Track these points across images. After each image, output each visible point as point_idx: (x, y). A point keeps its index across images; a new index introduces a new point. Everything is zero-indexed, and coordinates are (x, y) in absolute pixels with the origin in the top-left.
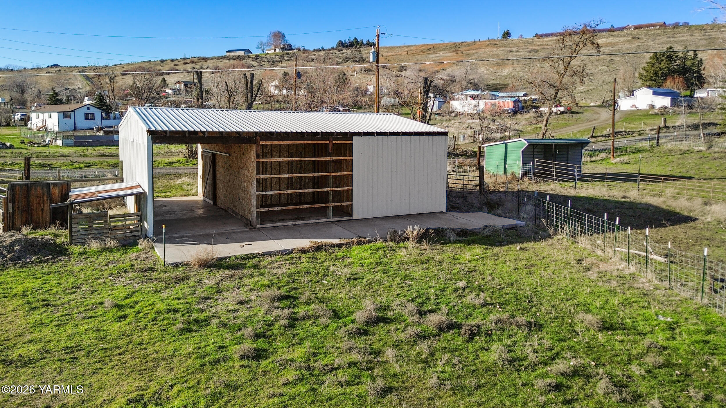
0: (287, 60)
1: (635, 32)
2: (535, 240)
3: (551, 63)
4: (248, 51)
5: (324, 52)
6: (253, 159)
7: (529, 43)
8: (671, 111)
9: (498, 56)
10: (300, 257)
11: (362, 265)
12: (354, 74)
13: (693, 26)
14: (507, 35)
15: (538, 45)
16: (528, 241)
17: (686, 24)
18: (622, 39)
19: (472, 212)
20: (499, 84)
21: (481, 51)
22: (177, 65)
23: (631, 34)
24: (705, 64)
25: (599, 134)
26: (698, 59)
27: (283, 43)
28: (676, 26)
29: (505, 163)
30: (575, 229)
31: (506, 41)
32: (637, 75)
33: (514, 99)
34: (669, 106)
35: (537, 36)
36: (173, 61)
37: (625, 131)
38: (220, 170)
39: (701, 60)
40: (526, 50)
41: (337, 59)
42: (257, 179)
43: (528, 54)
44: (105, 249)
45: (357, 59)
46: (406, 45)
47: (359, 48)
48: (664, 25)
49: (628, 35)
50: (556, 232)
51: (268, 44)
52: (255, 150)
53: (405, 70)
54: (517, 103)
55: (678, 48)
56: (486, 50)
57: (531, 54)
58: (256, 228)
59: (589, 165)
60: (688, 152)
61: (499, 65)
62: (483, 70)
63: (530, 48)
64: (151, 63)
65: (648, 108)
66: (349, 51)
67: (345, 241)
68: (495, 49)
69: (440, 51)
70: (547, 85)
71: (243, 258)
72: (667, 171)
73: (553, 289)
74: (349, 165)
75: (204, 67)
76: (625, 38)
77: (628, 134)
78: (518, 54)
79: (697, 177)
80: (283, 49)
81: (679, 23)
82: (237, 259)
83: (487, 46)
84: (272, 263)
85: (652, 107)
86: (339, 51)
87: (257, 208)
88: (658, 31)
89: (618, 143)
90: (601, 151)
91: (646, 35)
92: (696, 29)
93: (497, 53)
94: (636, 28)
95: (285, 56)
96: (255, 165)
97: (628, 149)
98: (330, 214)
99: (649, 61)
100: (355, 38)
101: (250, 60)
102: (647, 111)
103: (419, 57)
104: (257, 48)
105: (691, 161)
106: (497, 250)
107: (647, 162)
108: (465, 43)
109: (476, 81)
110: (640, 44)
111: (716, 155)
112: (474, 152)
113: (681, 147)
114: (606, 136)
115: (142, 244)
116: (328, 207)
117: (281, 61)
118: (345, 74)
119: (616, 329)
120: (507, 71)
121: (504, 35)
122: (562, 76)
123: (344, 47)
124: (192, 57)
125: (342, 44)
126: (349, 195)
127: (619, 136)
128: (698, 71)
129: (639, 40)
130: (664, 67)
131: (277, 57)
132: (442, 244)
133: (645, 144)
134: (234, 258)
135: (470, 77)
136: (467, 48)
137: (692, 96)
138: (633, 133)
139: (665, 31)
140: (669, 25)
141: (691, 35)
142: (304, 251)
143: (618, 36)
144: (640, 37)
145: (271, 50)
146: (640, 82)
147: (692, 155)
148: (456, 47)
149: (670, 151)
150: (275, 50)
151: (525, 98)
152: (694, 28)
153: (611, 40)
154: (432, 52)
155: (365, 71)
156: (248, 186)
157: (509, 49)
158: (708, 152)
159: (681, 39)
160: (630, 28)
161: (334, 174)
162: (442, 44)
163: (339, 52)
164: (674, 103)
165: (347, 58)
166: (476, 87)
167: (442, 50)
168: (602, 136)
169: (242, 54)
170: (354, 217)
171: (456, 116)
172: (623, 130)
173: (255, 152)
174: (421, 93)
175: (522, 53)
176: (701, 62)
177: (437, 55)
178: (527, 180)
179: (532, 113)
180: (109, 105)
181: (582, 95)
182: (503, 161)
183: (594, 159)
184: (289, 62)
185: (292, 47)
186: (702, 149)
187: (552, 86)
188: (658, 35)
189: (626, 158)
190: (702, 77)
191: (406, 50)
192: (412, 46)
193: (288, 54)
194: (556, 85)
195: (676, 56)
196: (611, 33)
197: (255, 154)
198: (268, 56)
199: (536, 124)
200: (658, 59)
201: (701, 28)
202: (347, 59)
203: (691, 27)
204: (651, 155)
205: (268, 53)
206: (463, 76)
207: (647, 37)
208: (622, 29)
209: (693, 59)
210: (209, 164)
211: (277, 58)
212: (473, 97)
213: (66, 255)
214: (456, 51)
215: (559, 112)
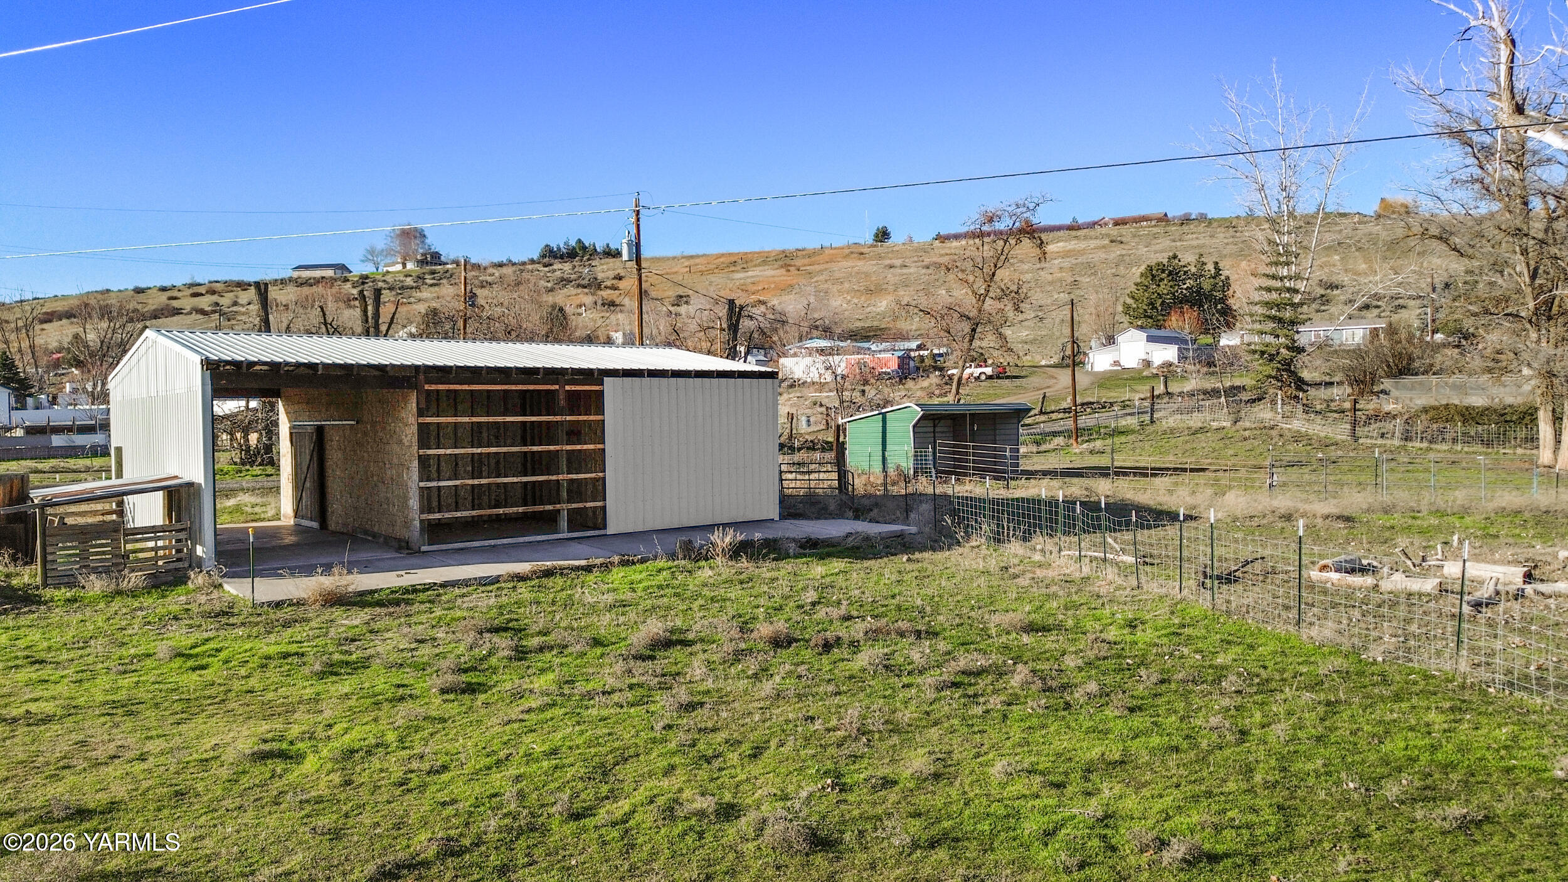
0: (431, 285)
1: (1114, 231)
2: (934, 550)
3: (960, 275)
4: (343, 268)
5: (514, 268)
6: (412, 419)
7: (925, 249)
8: (1179, 370)
9: (867, 275)
10: (514, 587)
11: (634, 590)
12: (579, 311)
13: (1215, 220)
14: (883, 235)
15: (942, 255)
16: (921, 551)
17: (1202, 218)
18: (1093, 243)
19: (826, 519)
20: (870, 329)
21: (834, 267)
22: (175, 298)
23: (1108, 235)
24: (1235, 286)
25: (1053, 408)
26: (1223, 278)
27: (421, 251)
28: (1186, 220)
29: (884, 449)
30: (998, 525)
31: (881, 248)
32: (1120, 308)
33: (900, 354)
34: (1176, 361)
35: (939, 237)
36: (163, 289)
37: (1098, 402)
38: (334, 456)
39: (1228, 278)
40: (920, 264)
41: (542, 282)
42: (420, 456)
43: (924, 271)
44: (119, 593)
45: (586, 282)
46: (685, 254)
47: (589, 260)
48: (1164, 219)
49: (1103, 236)
50: (968, 536)
51: (389, 252)
52: (415, 401)
53: (687, 303)
54: (904, 360)
55: (1188, 258)
56: (845, 264)
57: (930, 271)
58: (419, 552)
59: (1035, 459)
60: (1202, 430)
61: (869, 291)
62: (839, 303)
63: (927, 261)
64: (111, 294)
65: (1141, 366)
66: (567, 267)
67: (598, 561)
68: (860, 263)
69: (755, 266)
70: (956, 315)
71: (406, 591)
72: (1169, 461)
73: (959, 598)
74: (598, 432)
75: (240, 301)
76: (1098, 242)
77: (1104, 407)
78: (905, 271)
79: (1213, 468)
80: (422, 262)
81: (1190, 214)
82: (392, 592)
83: (846, 257)
84: (463, 596)
85: (1147, 364)
86: (545, 266)
87: (422, 512)
88: (1155, 230)
89: (1085, 421)
90: (1055, 434)
91: (1134, 236)
92: (1220, 226)
93: (864, 269)
94: (1117, 223)
95: (427, 276)
96: (416, 431)
97: (1102, 430)
98: (564, 524)
99: (1139, 280)
100: (579, 241)
101: (348, 285)
102: (1140, 371)
103: (712, 278)
104: (363, 261)
105: (1204, 442)
106: (868, 563)
107: (1134, 449)
108: (803, 250)
109: (827, 322)
110: (1124, 252)
111: (1247, 433)
112: (827, 443)
113: (1191, 424)
114: (1065, 411)
115: (197, 579)
116: (558, 511)
117: (417, 288)
118: (561, 310)
119: (1049, 631)
120: (884, 303)
121: (876, 235)
122: (981, 298)
123: (555, 257)
124: (210, 282)
125: (551, 251)
126: (599, 489)
127: (1088, 410)
128: (1223, 300)
129: (1122, 246)
130: (1165, 292)
131: (409, 279)
132: (774, 560)
133: (1131, 422)
134: (388, 591)
135: (816, 316)
136: (807, 261)
137: (1214, 346)
138: (1112, 404)
139: (1168, 229)
140: (1174, 218)
141: (1212, 236)
142: (521, 578)
143: (1086, 237)
144: (1124, 239)
145: (394, 264)
146: (1125, 319)
147: (1209, 434)
148: (786, 260)
149: (1172, 431)
150: (404, 265)
151: (922, 353)
152: (1215, 224)
153: (1072, 245)
154: (739, 268)
155: (603, 305)
156: (400, 475)
157: (888, 262)
158: (1234, 429)
159: (1195, 243)
160: (1106, 224)
161: (569, 447)
162: (758, 253)
163: (546, 269)
164: (1182, 357)
165: (563, 279)
166: (827, 332)
167: (759, 265)
168: (1058, 411)
169: (330, 273)
170: (610, 530)
171: (792, 386)
172: (1095, 400)
173: (414, 405)
174: (722, 330)
175: (912, 270)
176: (1227, 284)
177: (750, 274)
178: (923, 479)
179: (934, 378)
180: (26, 379)
181: (1026, 347)
182: (880, 448)
183: (1043, 448)
184: (436, 288)
185: (443, 258)
186: (1225, 424)
187: (964, 317)
188: (1155, 236)
189: (1098, 444)
190: (1231, 309)
191: (686, 264)
192: (698, 256)
193: (433, 273)
194: (971, 315)
195: (1186, 272)
196: (1074, 233)
197: (415, 410)
198: (389, 278)
199: (940, 395)
200: (1153, 276)
201: (1229, 224)
202: (564, 282)
203: (1210, 222)
204: (1141, 437)
205: (388, 272)
206: (803, 313)
207: (1137, 240)
208: (1092, 225)
209: (1214, 278)
210: (308, 447)
211: (409, 281)
212: (821, 351)
213: (39, 603)
214: (786, 267)
215: (983, 377)
